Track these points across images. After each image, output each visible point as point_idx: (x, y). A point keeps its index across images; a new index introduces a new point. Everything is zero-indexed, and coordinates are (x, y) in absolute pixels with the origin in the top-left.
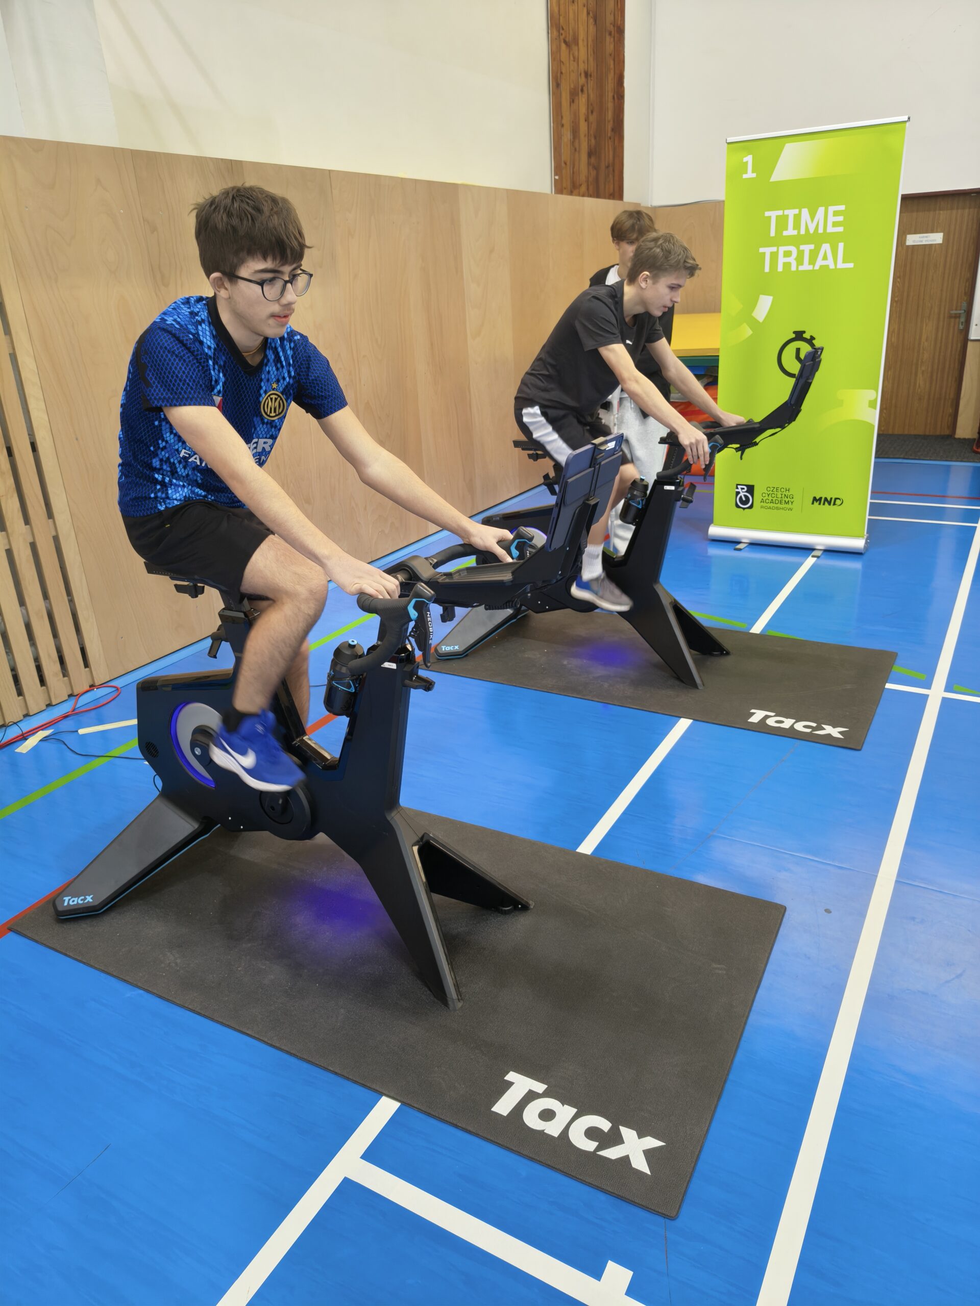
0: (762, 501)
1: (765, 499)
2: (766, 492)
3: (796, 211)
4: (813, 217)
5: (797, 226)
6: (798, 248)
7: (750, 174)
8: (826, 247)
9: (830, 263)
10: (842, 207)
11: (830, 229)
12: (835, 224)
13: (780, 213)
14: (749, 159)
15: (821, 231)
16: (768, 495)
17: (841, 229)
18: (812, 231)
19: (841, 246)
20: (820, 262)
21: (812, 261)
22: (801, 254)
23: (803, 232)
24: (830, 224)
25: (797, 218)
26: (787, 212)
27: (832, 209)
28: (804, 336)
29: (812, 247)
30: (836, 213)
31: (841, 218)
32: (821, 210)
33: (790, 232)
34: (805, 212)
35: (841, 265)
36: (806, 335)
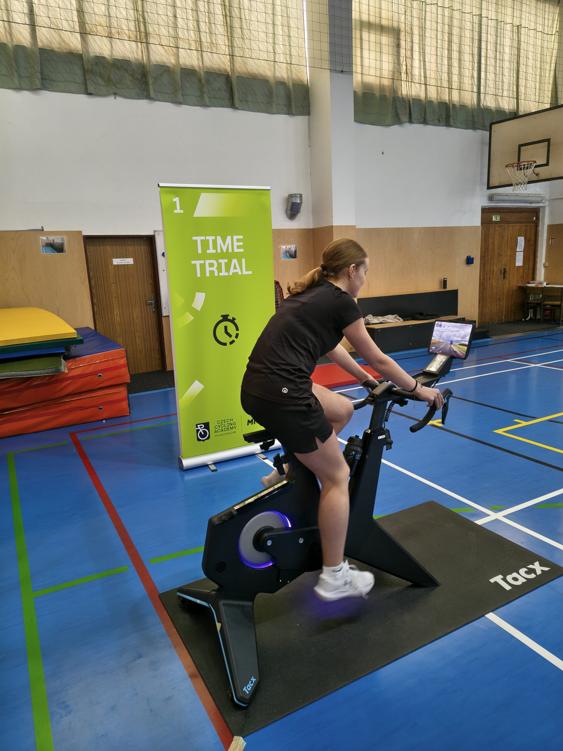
0: (216, 432)
1: (216, 429)
2: (217, 425)
3: (214, 238)
4: (224, 242)
5: (215, 247)
6: (218, 262)
7: (178, 211)
8: (235, 261)
9: (238, 270)
10: (241, 237)
11: (236, 250)
12: (238, 247)
13: (203, 238)
14: (176, 200)
15: (230, 251)
16: (219, 427)
17: (242, 250)
18: (225, 251)
19: (243, 260)
20: (232, 271)
21: (227, 270)
22: (219, 265)
23: (219, 251)
24: (235, 247)
25: (215, 242)
26: (207, 238)
27: (235, 237)
28: (229, 318)
29: (226, 261)
30: (238, 240)
31: (241, 244)
32: (229, 238)
33: (211, 251)
34: (219, 239)
35: (245, 273)
36: (230, 318)
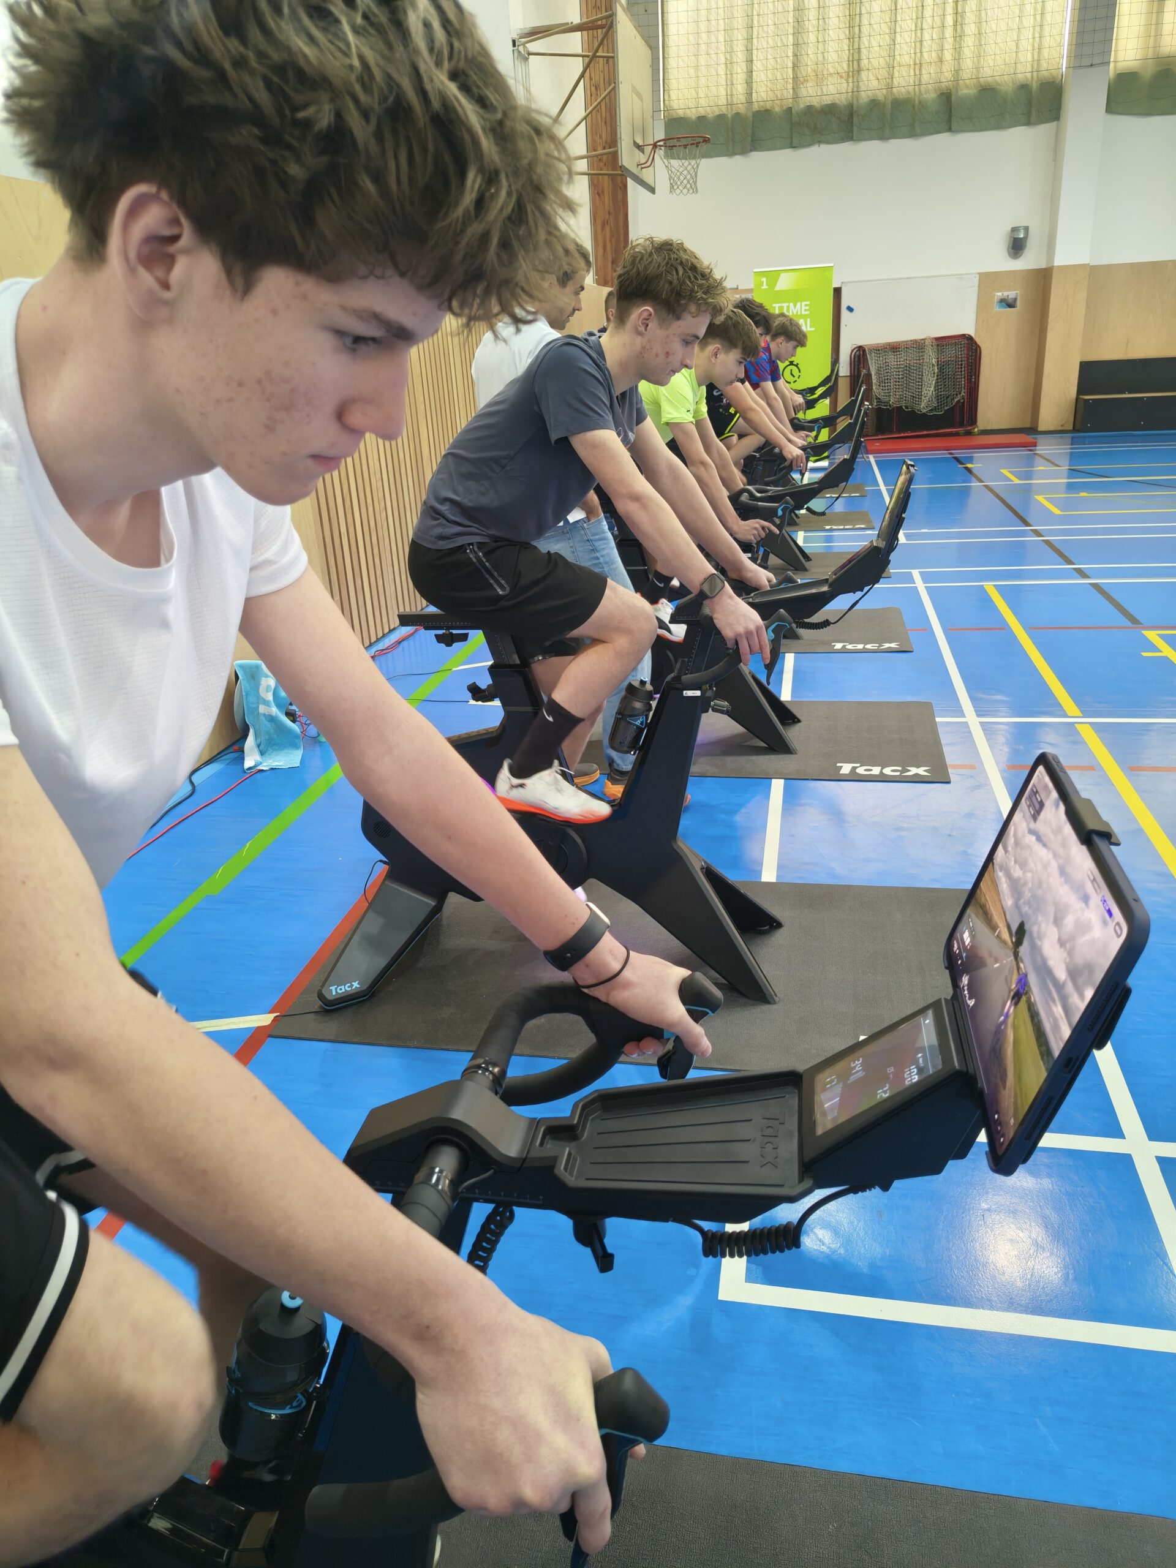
3: (787, 304)
4: (795, 307)
7: (765, 287)
10: (808, 303)
11: (803, 313)
12: (805, 310)
13: (780, 305)
14: (764, 279)
15: (799, 313)
17: (808, 313)
19: (809, 320)
24: (803, 310)
26: (783, 304)
27: (804, 303)
30: (806, 305)
31: (807, 308)
32: (799, 304)
34: (792, 305)
35: (809, 329)
36: (794, 363)
